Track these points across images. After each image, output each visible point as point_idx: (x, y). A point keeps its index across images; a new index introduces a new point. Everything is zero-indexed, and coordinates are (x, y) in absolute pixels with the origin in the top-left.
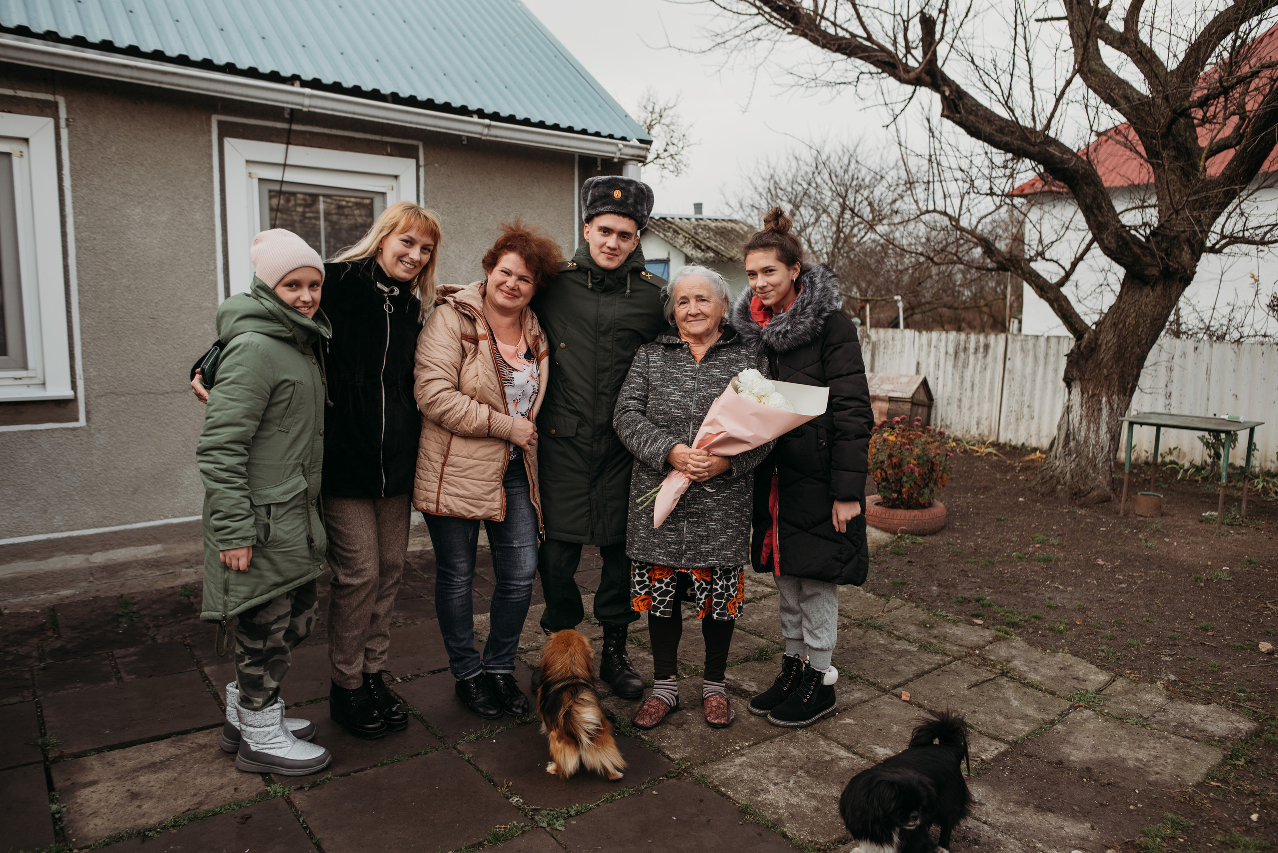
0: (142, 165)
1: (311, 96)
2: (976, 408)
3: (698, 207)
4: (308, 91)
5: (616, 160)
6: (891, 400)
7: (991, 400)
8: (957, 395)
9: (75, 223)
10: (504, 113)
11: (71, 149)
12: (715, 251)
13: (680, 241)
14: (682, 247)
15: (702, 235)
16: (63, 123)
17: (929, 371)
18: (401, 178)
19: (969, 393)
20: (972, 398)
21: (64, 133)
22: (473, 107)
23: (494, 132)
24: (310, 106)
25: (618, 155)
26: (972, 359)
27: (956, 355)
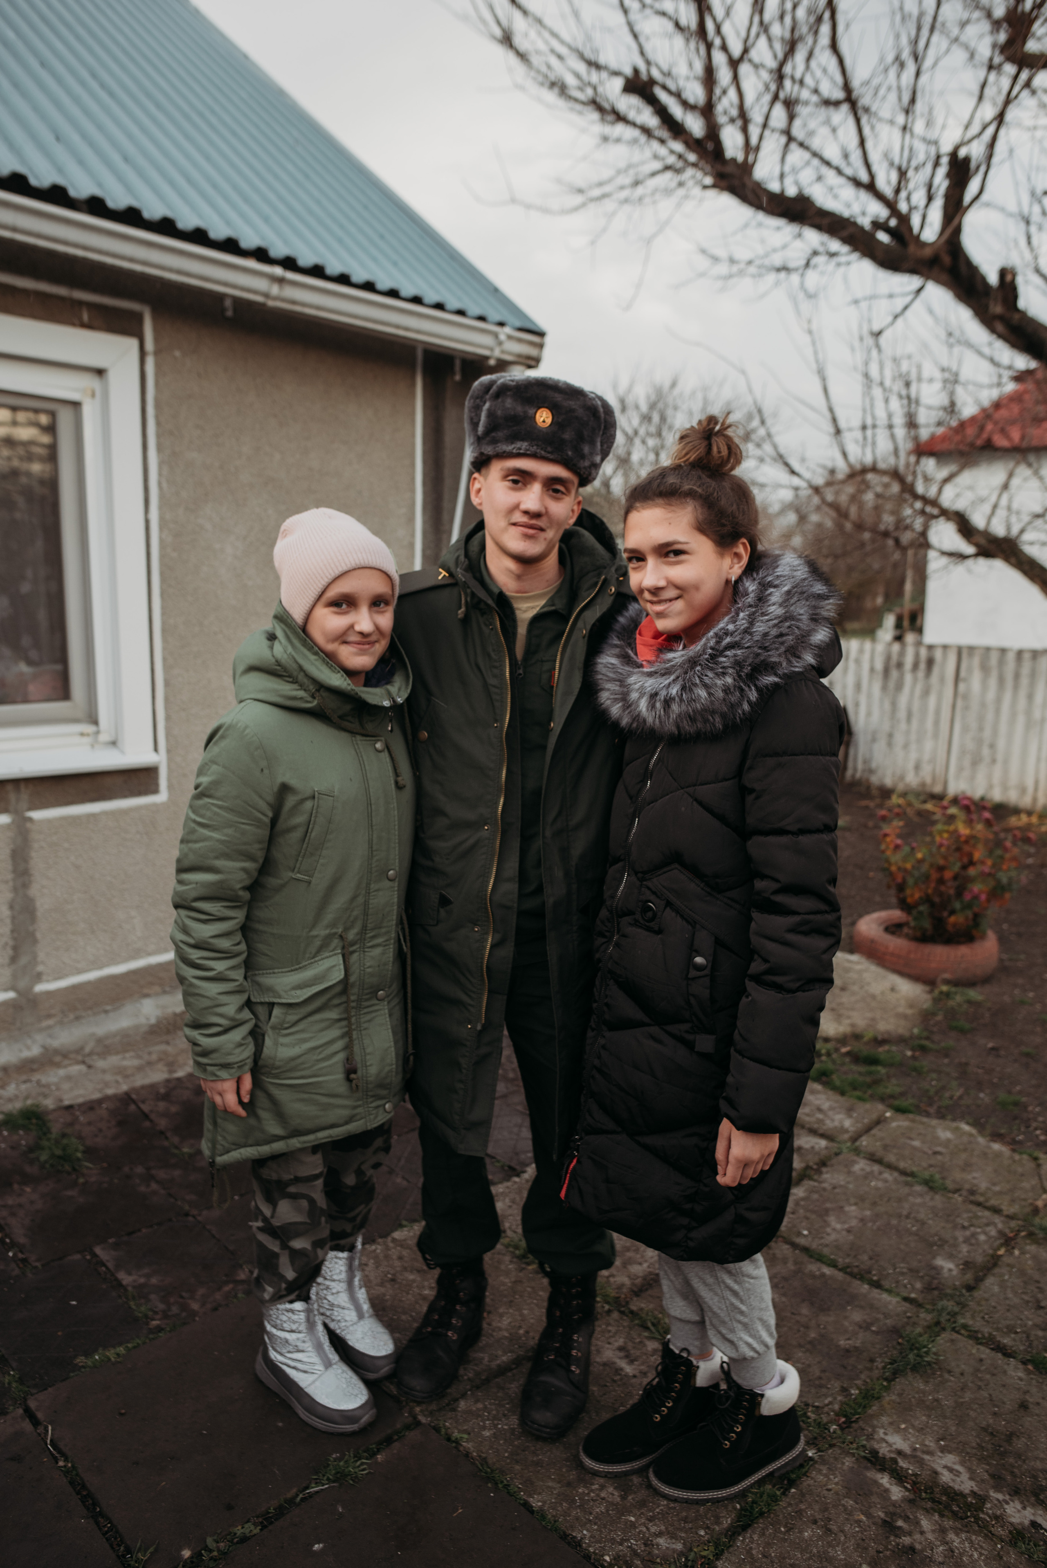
2: (913, 747)
5: (492, 361)
7: (936, 735)
8: (886, 727)
10: (305, 259)
18: (111, 376)
19: (903, 726)
20: (908, 732)
22: (247, 242)
23: (290, 292)
25: (496, 352)
26: (908, 678)
27: (886, 671)
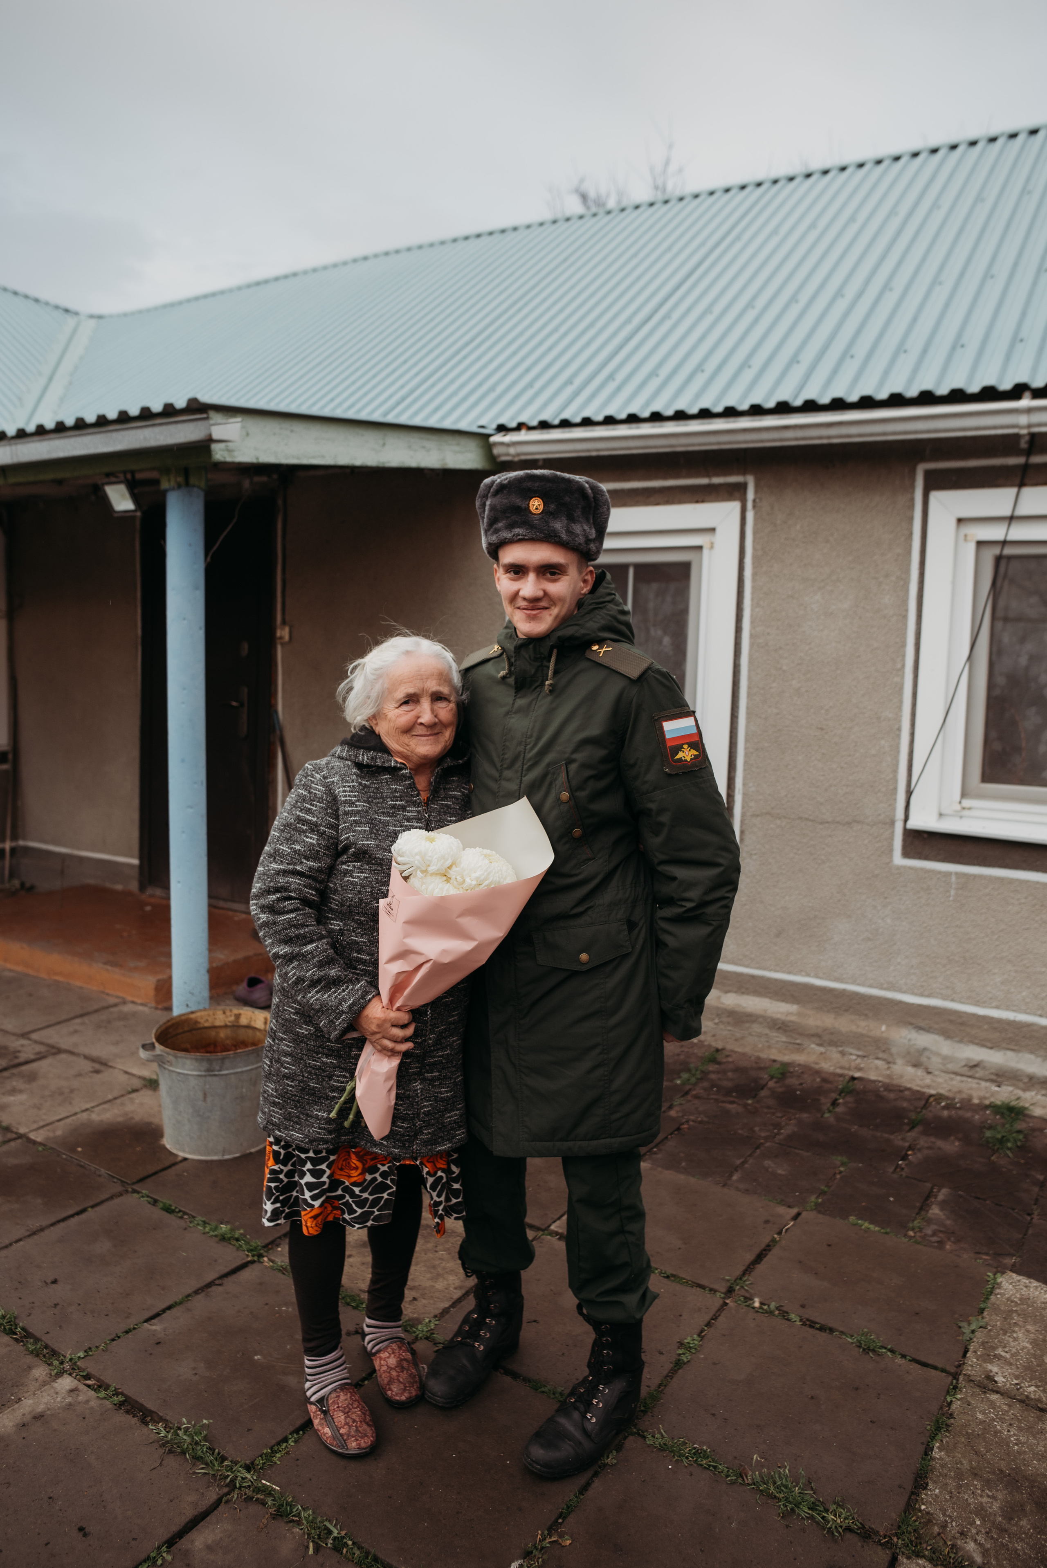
0: (827, 541)
1: (1030, 410)
4: (1025, 403)
9: (752, 616)
11: (755, 533)
16: (750, 505)
21: (750, 515)
24: (1029, 426)
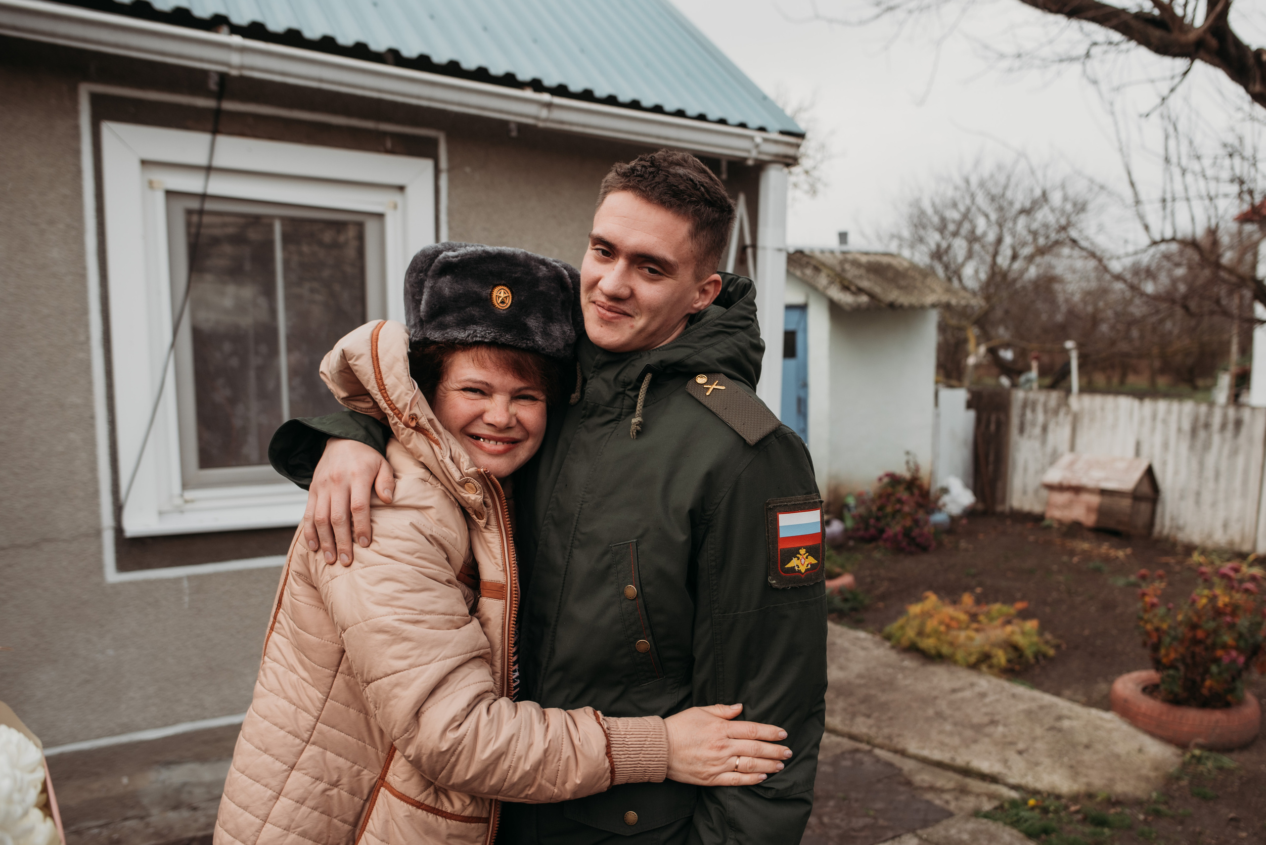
1: (243, 50)
2: (1221, 505)
3: (843, 237)
4: (237, 40)
5: (750, 162)
6: (1103, 492)
7: (1244, 494)
8: (1194, 486)
10: (576, 87)
12: (872, 296)
13: (822, 280)
14: (826, 288)
15: (851, 272)
17: (1153, 454)
18: (409, 191)
19: (1211, 485)
20: (1215, 491)
22: (524, 75)
23: (557, 114)
24: (242, 67)
25: (754, 154)
26: (1216, 438)
27: (1194, 432)
